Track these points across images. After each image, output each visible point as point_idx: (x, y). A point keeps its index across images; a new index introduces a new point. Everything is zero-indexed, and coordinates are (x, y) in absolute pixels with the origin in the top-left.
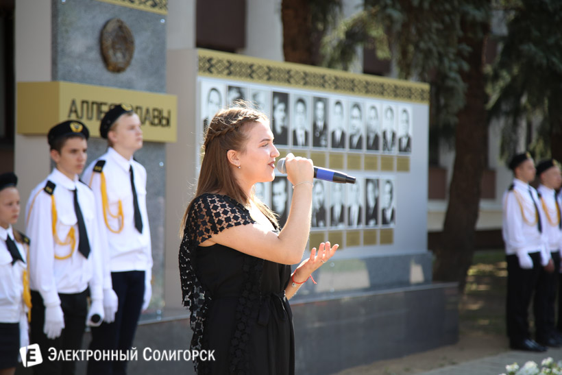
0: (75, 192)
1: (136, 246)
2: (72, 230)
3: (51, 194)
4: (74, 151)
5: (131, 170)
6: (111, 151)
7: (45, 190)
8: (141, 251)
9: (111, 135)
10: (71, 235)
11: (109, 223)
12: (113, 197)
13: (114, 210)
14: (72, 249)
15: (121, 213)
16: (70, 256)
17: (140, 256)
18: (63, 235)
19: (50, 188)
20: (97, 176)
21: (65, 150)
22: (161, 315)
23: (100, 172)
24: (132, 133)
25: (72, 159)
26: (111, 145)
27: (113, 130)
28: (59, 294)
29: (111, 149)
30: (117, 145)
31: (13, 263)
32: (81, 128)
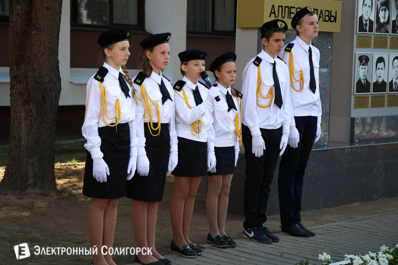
0: (274, 65)
1: (311, 100)
2: (271, 89)
3: (258, 66)
4: (278, 41)
5: (310, 50)
6: (298, 38)
7: (254, 62)
8: (315, 104)
9: (298, 27)
10: (270, 92)
11: (294, 85)
12: (297, 68)
13: (297, 76)
14: (271, 101)
15: (302, 78)
16: (270, 105)
17: (314, 107)
18: (265, 92)
19: (258, 61)
20: (288, 54)
21: (272, 39)
22: (327, 146)
23: (290, 51)
24: (312, 27)
25: (275, 45)
26: (298, 34)
27: (300, 24)
28: (261, 129)
29: (297, 37)
30: (301, 34)
31: (229, 110)
32: (284, 24)
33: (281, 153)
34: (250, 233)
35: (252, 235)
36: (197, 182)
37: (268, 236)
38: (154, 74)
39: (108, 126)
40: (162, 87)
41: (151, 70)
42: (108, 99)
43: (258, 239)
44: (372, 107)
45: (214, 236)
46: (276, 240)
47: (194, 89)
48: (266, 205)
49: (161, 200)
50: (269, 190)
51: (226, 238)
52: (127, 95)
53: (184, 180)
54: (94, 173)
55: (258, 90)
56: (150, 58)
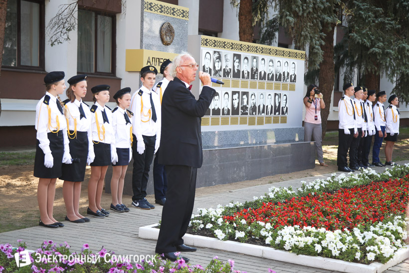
0: (151, 94)
2: (149, 110)
3: (141, 95)
4: (150, 78)
7: (139, 93)
9: (165, 72)
10: (149, 112)
14: (150, 118)
16: (149, 120)
18: (146, 112)
19: (141, 93)
20: (159, 89)
21: (146, 78)
23: (160, 87)
25: (149, 81)
26: (165, 76)
27: (166, 70)
28: (143, 136)
29: (164, 78)
30: (167, 77)
31: (126, 124)
32: (154, 69)
33: (156, 151)
34: (137, 203)
35: (138, 204)
36: (106, 169)
37: (147, 205)
38: (76, 101)
39: (51, 132)
40: (81, 109)
41: (75, 98)
42: (52, 115)
43: (141, 207)
44: (212, 125)
45: (115, 205)
46: (152, 207)
47: (103, 111)
48: (146, 185)
49: (83, 180)
50: (148, 175)
51: (123, 206)
52: (62, 114)
53: (97, 169)
54: (45, 163)
55: (142, 110)
56: (74, 90)
